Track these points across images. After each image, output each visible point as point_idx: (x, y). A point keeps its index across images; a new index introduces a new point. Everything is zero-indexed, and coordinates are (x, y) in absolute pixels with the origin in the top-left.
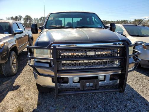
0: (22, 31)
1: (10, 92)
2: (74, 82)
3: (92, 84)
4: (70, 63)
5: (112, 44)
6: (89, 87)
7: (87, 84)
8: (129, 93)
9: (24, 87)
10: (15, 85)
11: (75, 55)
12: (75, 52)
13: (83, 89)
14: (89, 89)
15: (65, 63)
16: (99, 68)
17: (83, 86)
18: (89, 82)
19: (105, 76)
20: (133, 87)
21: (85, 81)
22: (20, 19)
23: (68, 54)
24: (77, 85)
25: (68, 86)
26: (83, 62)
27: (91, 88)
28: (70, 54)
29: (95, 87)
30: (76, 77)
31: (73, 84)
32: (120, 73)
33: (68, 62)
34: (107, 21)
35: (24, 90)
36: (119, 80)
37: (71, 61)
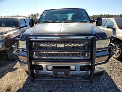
0: (26, 25)
1: (9, 72)
2: (48, 70)
3: (63, 73)
5: (85, 37)
6: (60, 75)
7: (59, 72)
8: (107, 84)
9: (20, 70)
10: (15, 67)
13: (55, 76)
14: (61, 77)
17: (55, 74)
19: (76, 66)
20: (113, 79)
22: (38, 16)
25: (42, 72)
27: (62, 76)
29: (66, 76)
30: (50, 65)
31: (47, 71)
32: (90, 64)
34: (111, 15)
35: (19, 72)
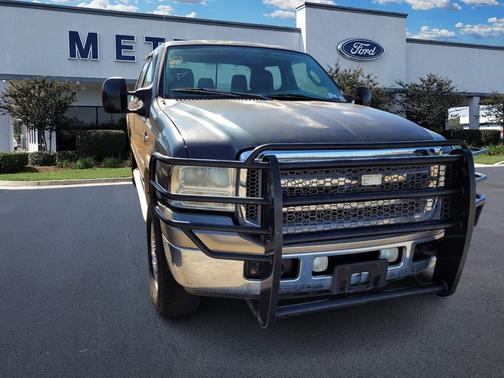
2: (315, 274)
3: (365, 275)
4: (312, 212)
6: (357, 284)
7: (354, 276)
11: (329, 184)
12: (328, 177)
13: (342, 291)
15: (297, 213)
16: (380, 226)
17: (343, 283)
18: (360, 271)
21: (347, 267)
23: (308, 183)
24: (324, 283)
26: (347, 206)
27: (363, 289)
28: (314, 183)
29: (375, 284)
31: (313, 278)
32: (440, 235)
33: (306, 208)
36: (434, 259)
37: (316, 204)
